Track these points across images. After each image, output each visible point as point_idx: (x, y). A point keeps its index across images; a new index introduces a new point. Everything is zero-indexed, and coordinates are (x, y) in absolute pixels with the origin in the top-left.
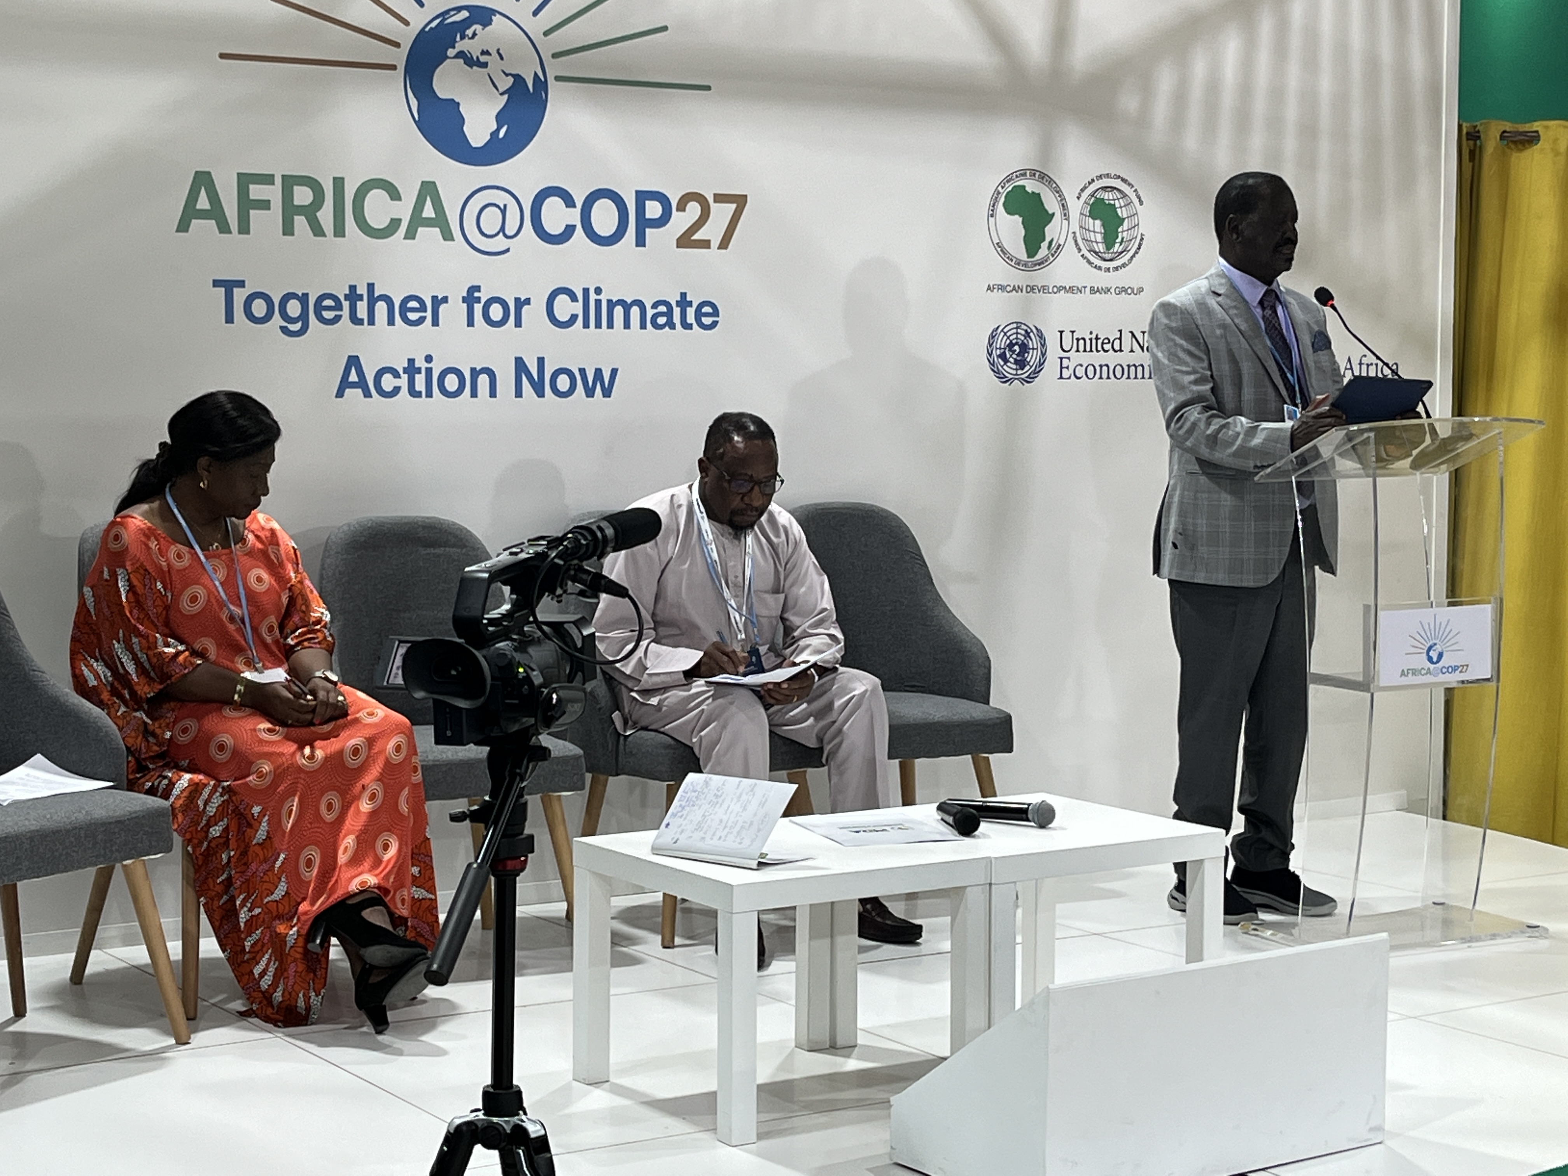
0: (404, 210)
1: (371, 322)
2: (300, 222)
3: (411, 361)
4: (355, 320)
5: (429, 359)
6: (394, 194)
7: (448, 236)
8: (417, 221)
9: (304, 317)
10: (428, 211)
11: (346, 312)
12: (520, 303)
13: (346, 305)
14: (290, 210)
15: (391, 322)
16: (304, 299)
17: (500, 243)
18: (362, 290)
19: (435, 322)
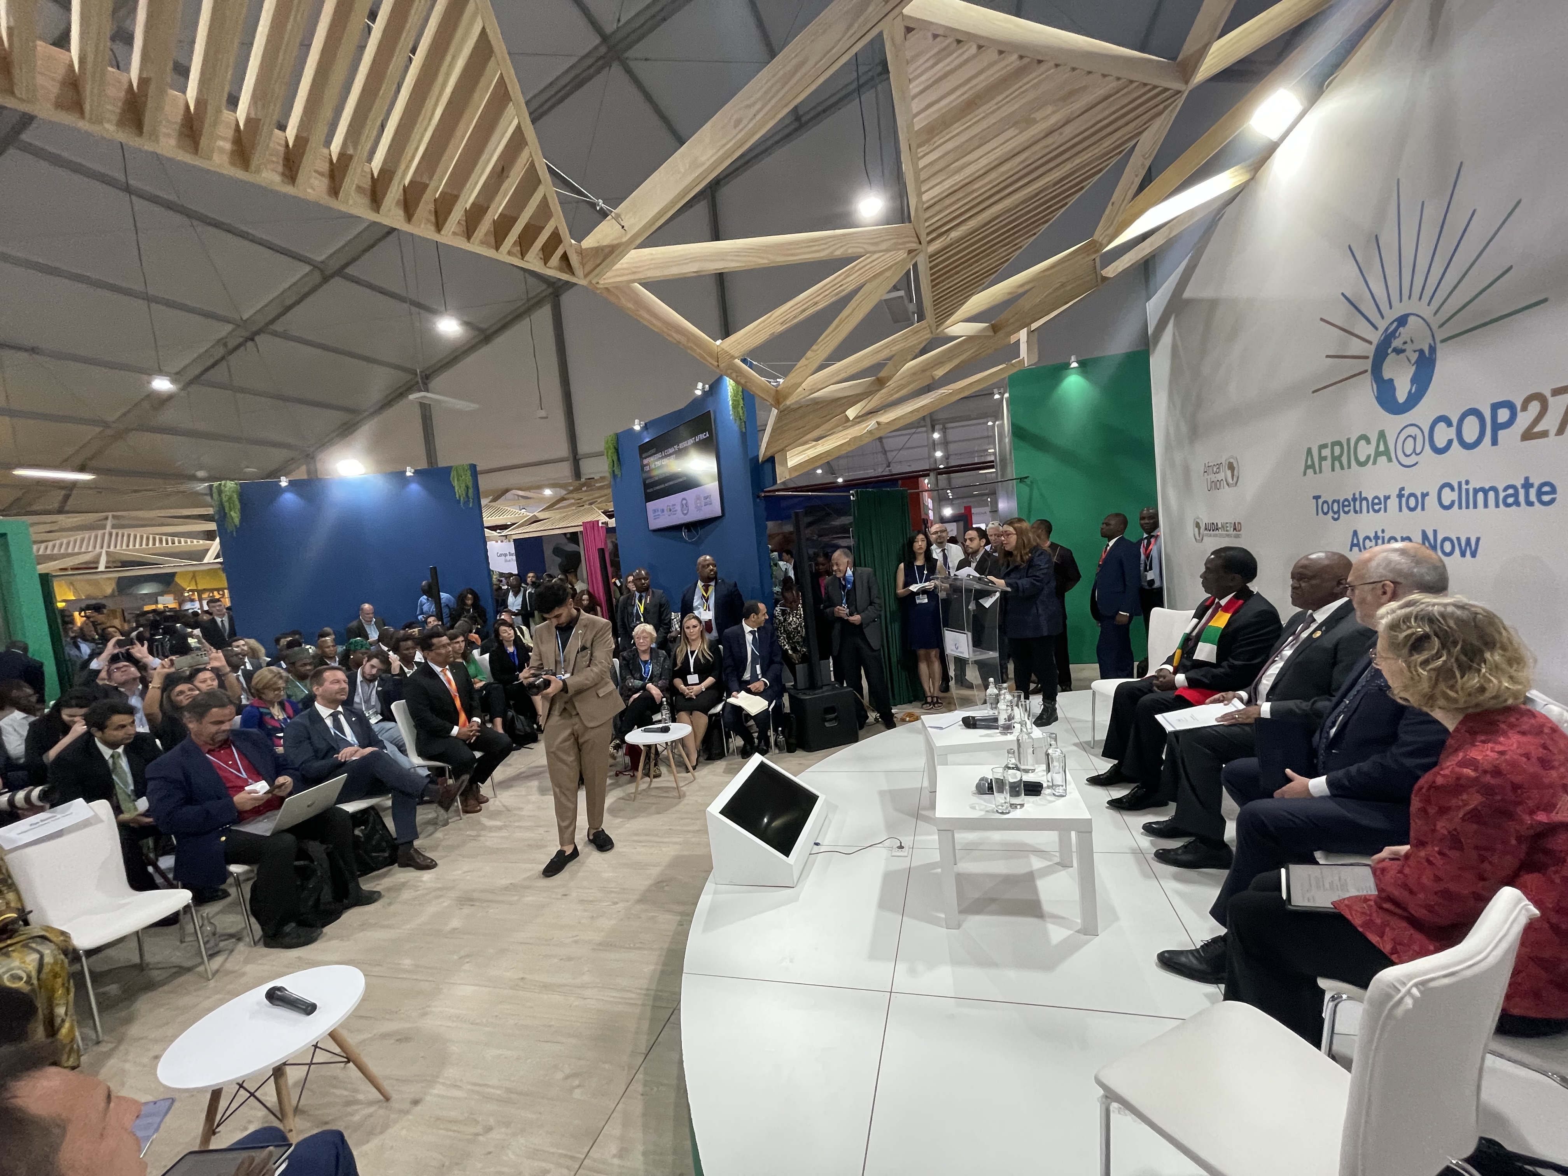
0: (1371, 450)
1: (1361, 512)
2: (1337, 464)
3: (1376, 533)
4: (1356, 512)
5: (1383, 531)
6: (1368, 442)
7: (1390, 460)
8: (1378, 454)
9: (1338, 512)
10: (1382, 448)
11: (1352, 507)
12: (1424, 495)
13: (1352, 503)
14: (1334, 458)
15: (1368, 512)
16: (1338, 502)
17: (1413, 459)
18: (1357, 496)
19: (1385, 511)
